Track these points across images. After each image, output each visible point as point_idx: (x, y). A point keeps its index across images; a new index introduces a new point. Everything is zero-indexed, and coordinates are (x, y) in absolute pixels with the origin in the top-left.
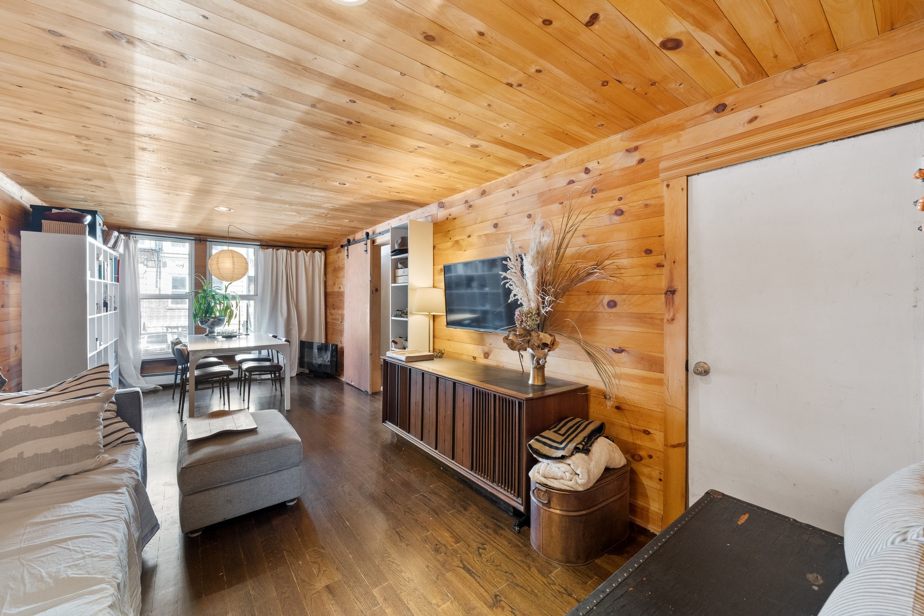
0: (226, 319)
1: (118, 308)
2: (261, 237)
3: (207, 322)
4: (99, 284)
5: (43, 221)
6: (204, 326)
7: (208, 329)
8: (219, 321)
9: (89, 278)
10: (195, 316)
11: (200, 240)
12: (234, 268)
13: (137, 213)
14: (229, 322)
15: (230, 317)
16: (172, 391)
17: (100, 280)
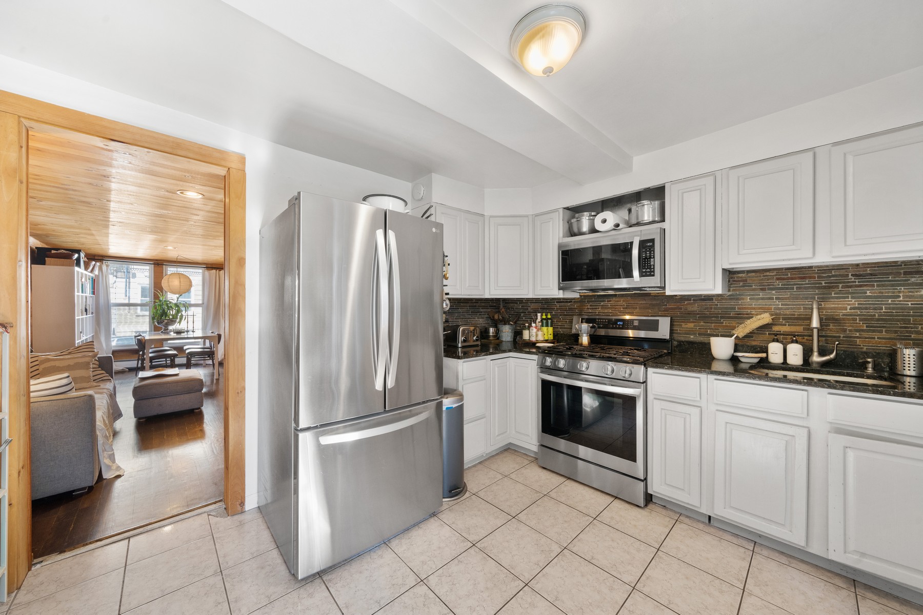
0: (178, 320)
1: (94, 313)
2: (206, 262)
3: (162, 323)
4: (82, 296)
5: (46, 259)
6: (160, 326)
7: (163, 328)
8: (172, 322)
9: (76, 294)
10: (153, 318)
11: (158, 264)
12: (180, 285)
13: (109, 249)
14: (180, 322)
15: (181, 319)
16: (135, 372)
17: (82, 294)
